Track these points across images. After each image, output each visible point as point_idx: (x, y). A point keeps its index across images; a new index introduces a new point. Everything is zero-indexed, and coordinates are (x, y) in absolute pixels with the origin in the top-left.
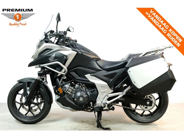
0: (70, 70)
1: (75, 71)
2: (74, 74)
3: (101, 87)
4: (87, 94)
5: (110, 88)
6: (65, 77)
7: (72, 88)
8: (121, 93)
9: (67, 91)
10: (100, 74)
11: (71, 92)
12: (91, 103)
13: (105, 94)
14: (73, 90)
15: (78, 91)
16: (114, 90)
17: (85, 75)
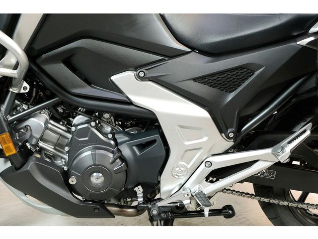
0: (44, 56)
1: (68, 60)
2: (60, 70)
3: (182, 127)
4: (123, 159)
5: (221, 131)
6: (25, 84)
7: (60, 128)
8: (269, 151)
9: (42, 139)
10: (176, 68)
11: (58, 146)
12: (139, 190)
13: (197, 156)
14: (61, 135)
15: (85, 144)
16: (235, 138)
17: (113, 78)
